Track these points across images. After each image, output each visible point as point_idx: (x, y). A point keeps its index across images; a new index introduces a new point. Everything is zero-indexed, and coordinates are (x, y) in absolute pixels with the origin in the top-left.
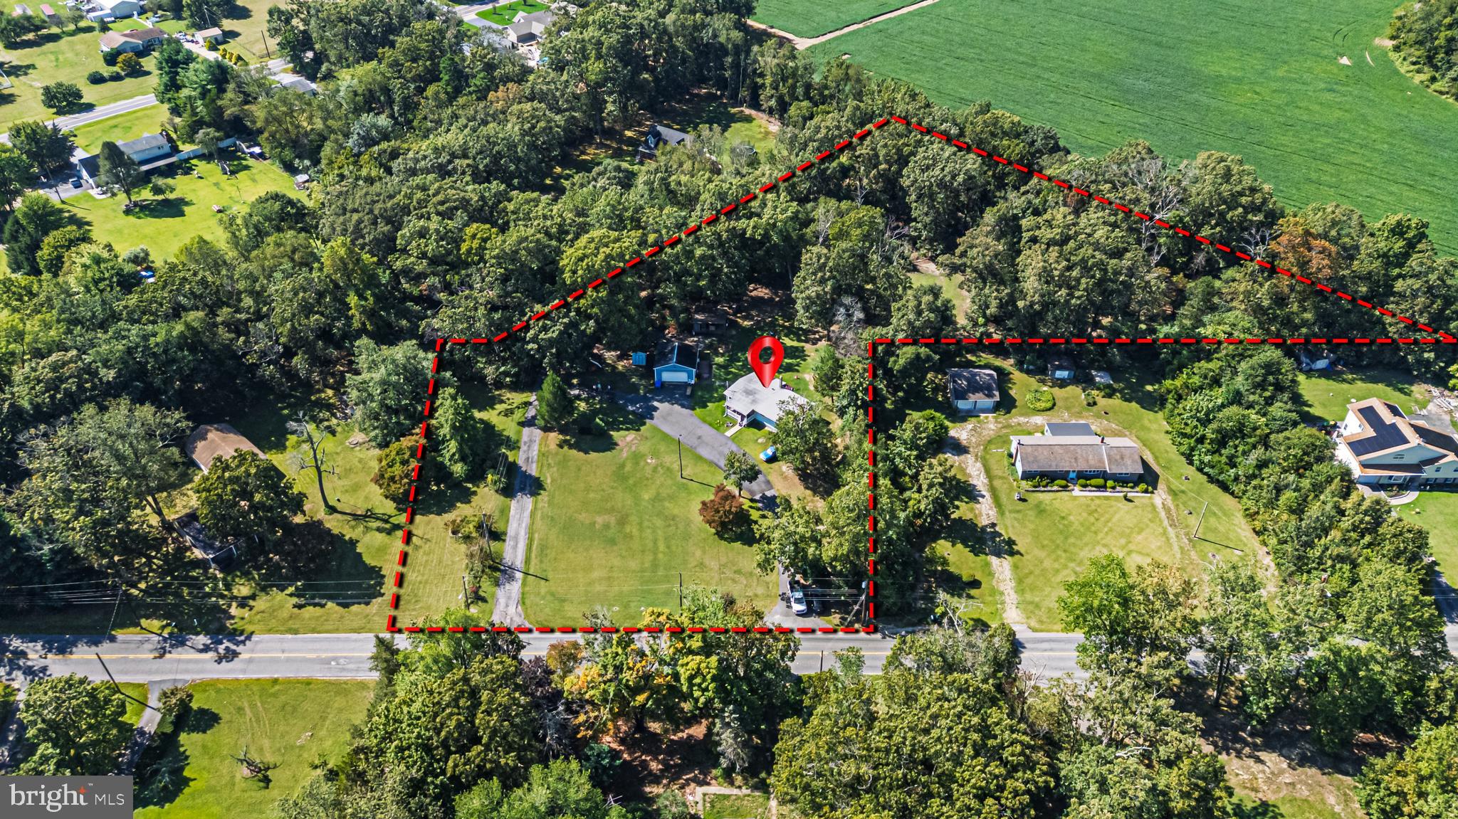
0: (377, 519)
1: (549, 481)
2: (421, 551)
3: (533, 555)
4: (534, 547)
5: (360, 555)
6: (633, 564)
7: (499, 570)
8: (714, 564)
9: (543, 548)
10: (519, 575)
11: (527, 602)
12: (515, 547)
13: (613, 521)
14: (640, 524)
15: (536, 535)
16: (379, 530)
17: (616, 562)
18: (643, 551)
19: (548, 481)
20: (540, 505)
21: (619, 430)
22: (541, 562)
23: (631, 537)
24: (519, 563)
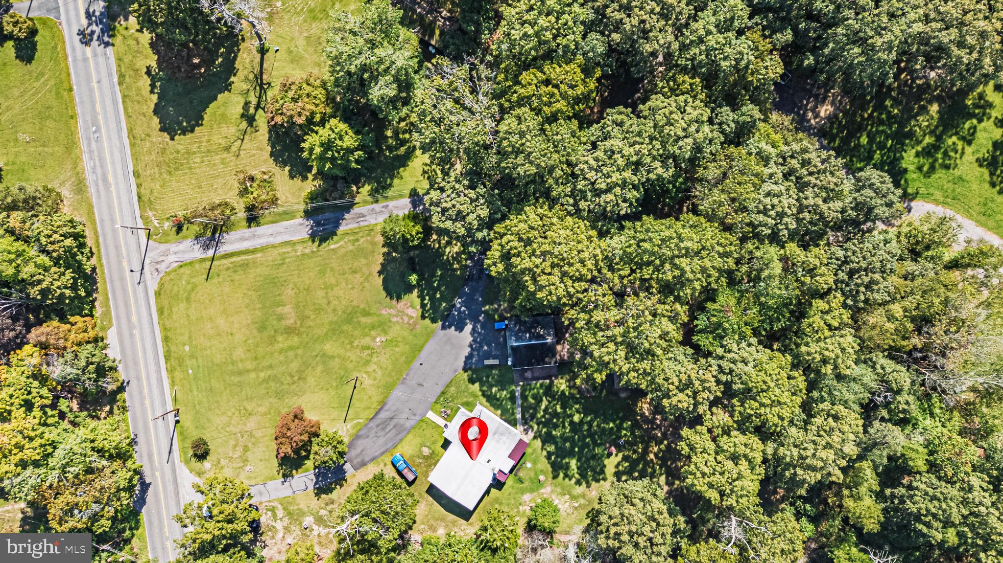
0: (260, 97)
1: (332, 247)
2: (225, 155)
3: (234, 259)
4: (244, 257)
5: (216, 99)
6: (239, 353)
7: (214, 233)
8: (251, 424)
9: (245, 266)
10: (211, 253)
11: (182, 270)
12: (243, 239)
13: (290, 322)
14: (291, 348)
15: (259, 255)
16: (247, 104)
17: (239, 337)
18: (256, 358)
19: (332, 245)
20: (299, 248)
21: (421, 297)
22: (228, 269)
23: (272, 344)
24: (224, 249)
